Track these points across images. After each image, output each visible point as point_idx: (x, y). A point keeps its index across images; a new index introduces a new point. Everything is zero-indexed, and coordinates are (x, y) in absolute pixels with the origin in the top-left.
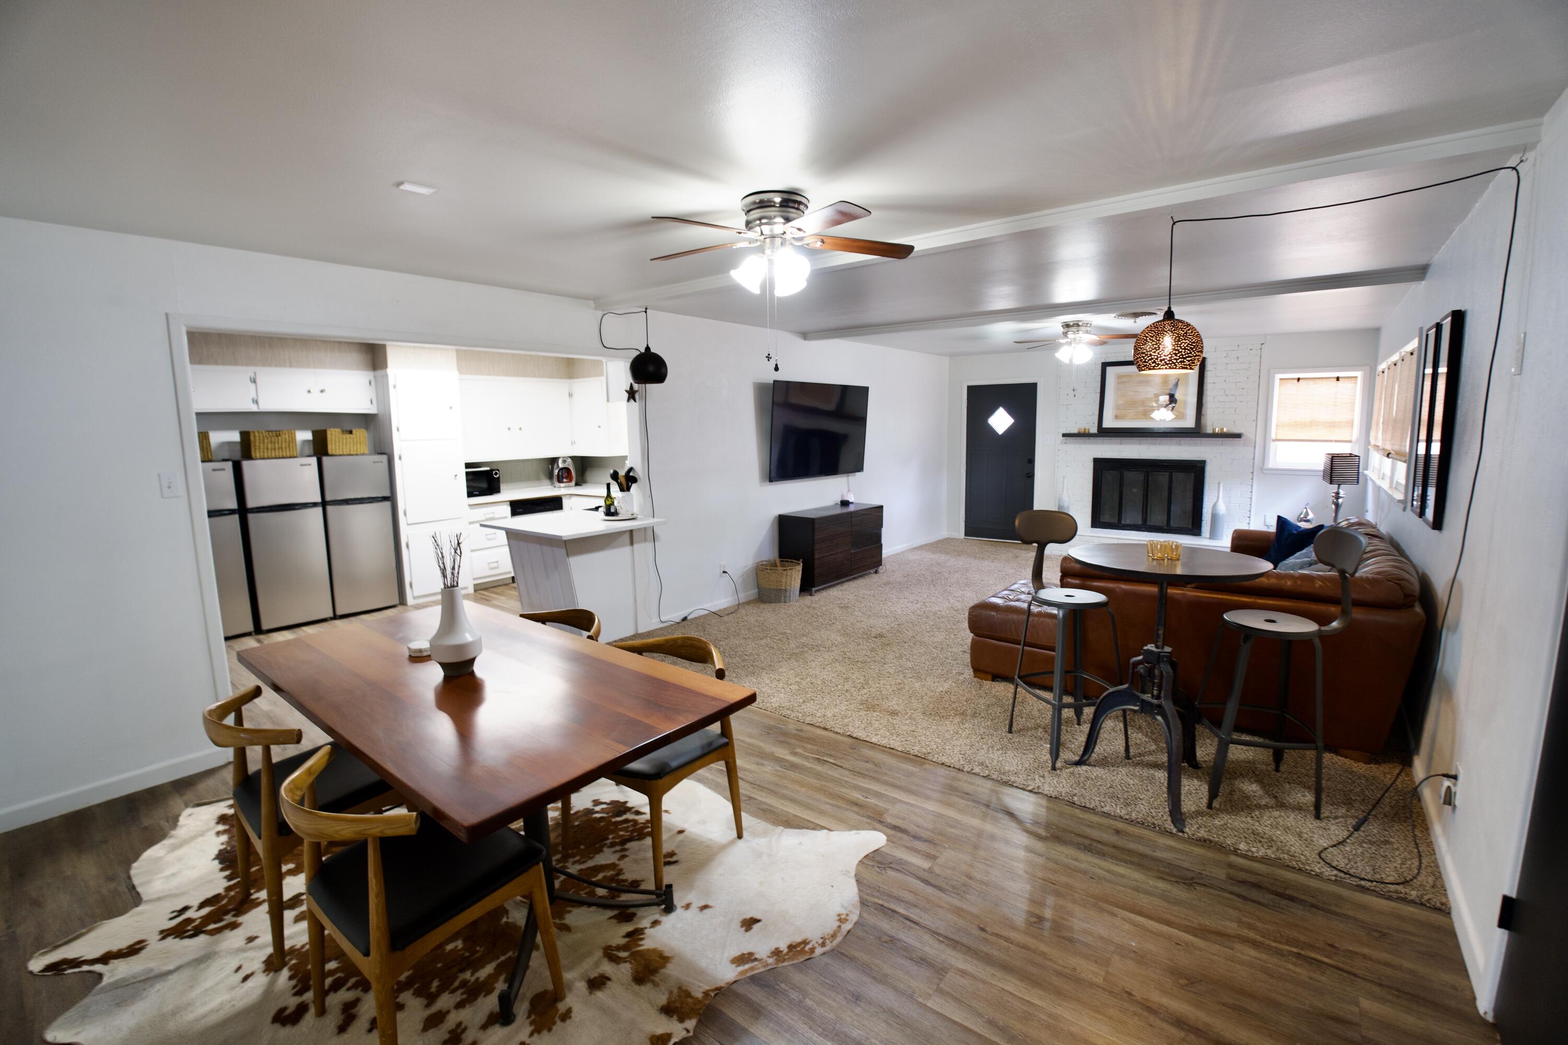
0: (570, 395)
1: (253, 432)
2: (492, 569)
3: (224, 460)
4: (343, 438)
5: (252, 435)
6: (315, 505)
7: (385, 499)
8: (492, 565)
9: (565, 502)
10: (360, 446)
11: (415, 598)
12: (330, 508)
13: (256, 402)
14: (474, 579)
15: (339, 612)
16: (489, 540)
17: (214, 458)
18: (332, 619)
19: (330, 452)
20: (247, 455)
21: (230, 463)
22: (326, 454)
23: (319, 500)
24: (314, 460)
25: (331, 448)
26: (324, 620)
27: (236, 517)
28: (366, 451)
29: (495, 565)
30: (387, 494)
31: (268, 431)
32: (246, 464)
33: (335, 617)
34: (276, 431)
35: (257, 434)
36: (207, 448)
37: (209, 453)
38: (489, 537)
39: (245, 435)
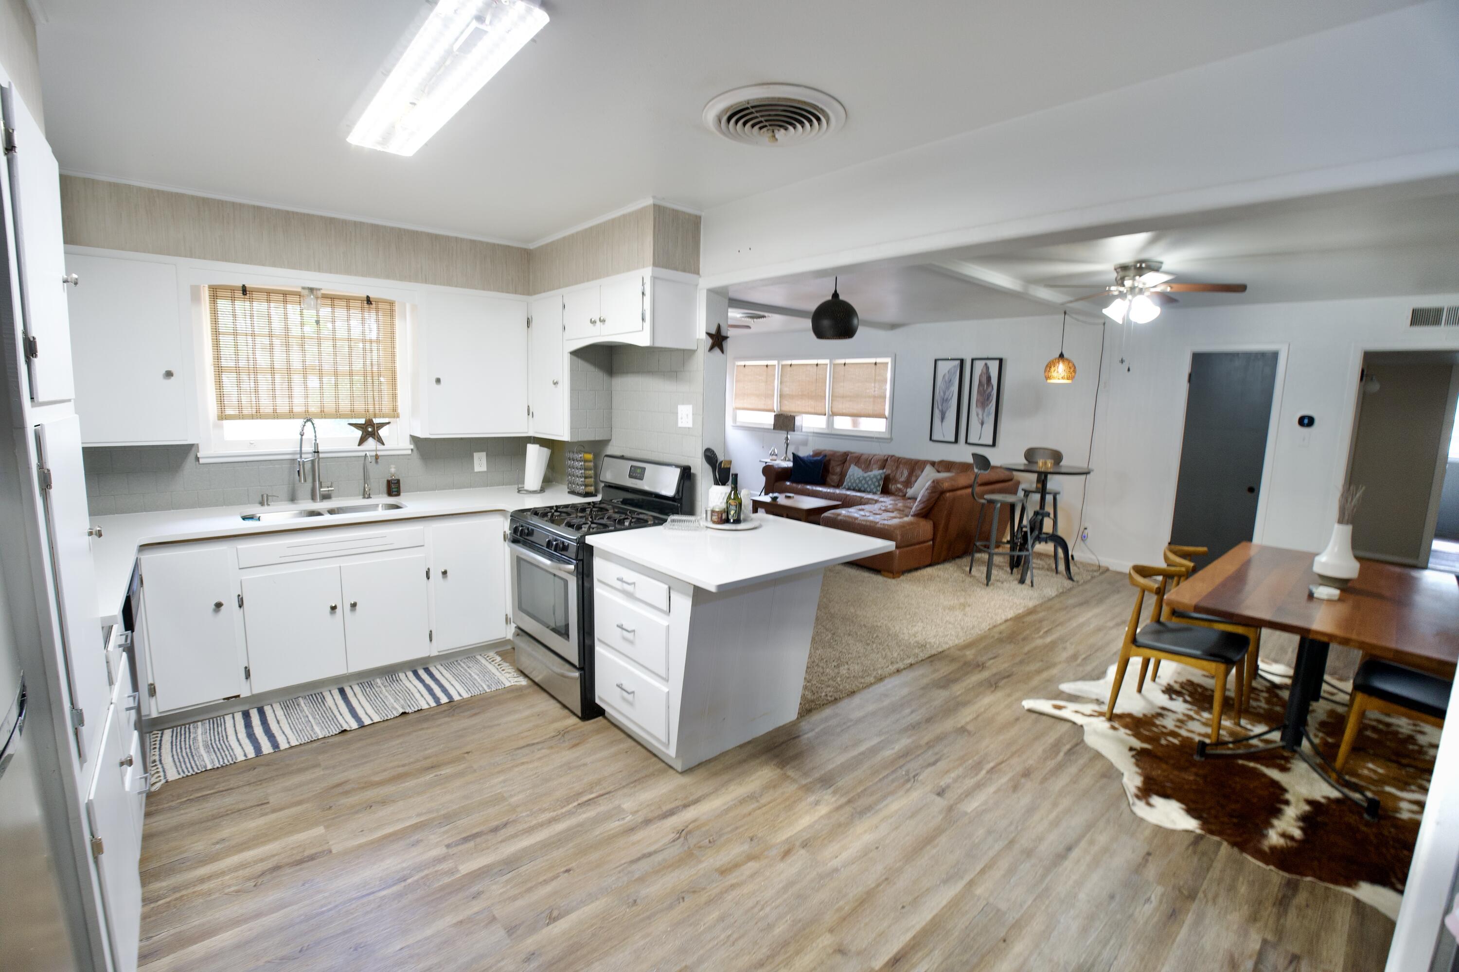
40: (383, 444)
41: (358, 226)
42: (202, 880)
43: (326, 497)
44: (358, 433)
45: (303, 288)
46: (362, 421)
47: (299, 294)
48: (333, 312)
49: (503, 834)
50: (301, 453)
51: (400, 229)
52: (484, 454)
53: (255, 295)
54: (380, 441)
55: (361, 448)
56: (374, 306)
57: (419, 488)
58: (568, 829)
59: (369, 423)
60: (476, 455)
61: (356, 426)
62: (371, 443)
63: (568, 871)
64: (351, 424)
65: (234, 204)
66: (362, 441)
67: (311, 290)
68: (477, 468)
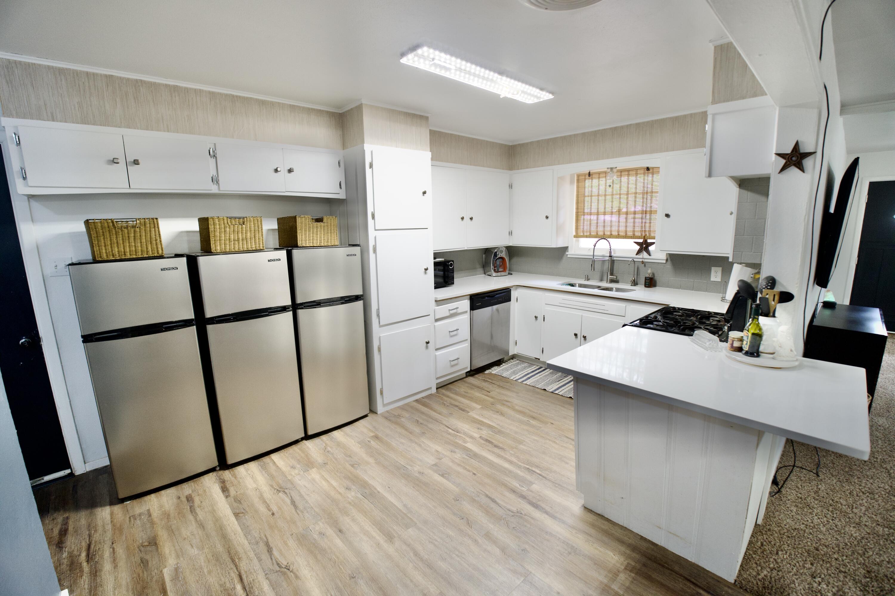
0: (511, 186)
1: (213, 218)
2: (452, 366)
3: (177, 256)
4: (313, 226)
5: (211, 222)
6: (284, 309)
7: (357, 298)
8: (453, 363)
9: (514, 294)
10: (331, 236)
11: (384, 405)
12: (301, 313)
13: (215, 180)
14: (437, 379)
15: (310, 433)
16: (452, 336)
17: (166, 253)
18: (302, 439)
19: (299, 243)
20: (207, 250)
21: (184, 259)
22: (296, 246)
23: (289, 302)
24: (283, 254)
25: (301, 240)
26: (296, 442)
27: (193, 329)
28: (337, 243)
29: (456, 362)
30: (359, 292)
31: (231, 218)
32: (203, 261)
33: (307, 437)
34: (239, 218)
35: (217, 221)
36: (156, 240)
37: (159, 246)
38: (452, 334)
39: (204, 222)
40: (650, 255)
41: (629, 126)
42: (448, 397)
43: (616, 281)
44: (638, 247)
45: (608, 168)
46: (641, 241)
47: (605, 173)
48: (628, 179)
49: (496, 450)
50: (594, 256)
51: (652, 121)
52: (721, 268)
53: (594, 176)
54: (649, 253)
55: (637, 256)
56: (651, 171)
57: (668, 285)
58: (505, 468)
59: (645, 241)
60: (713, 269)
61: (637, 243)
62: (645, 254)
63: (474, 474)
64: (635, 242)
65: (575, 135)
66: (639, 252)
67: (612, 169)
68: (713, 278)
